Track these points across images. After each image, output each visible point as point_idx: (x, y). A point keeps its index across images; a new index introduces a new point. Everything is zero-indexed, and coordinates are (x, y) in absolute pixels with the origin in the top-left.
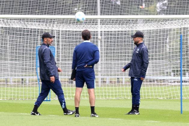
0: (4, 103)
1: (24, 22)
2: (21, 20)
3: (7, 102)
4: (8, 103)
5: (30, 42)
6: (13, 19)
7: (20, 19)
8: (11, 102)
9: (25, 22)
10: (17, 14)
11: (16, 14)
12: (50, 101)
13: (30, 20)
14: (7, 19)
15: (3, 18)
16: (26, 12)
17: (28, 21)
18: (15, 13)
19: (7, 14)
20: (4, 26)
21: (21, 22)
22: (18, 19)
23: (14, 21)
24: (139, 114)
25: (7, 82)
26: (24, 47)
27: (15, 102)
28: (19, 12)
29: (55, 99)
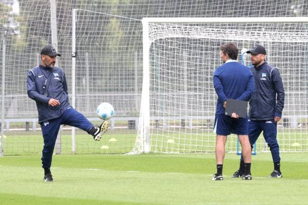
0: (183, 158)
1: (212, 29)
2: (207, 25)
3: (187, 156)
4: (189, 159)
5: (216, 60)
6: (194, 25)
7: (205, 25)
8: (193, 156)
9: (214, 29)
10: (201, 17)
11: (199, 17)
12: (255, 154)
13: (222, 25)
14: (186, 24)
15: (179, 23)
16: (216, 12)
17: (218, 28)
18: (198, 15)
19: (185, 17)
20: (181, 36)
21: (208, 29)
22: (203, 25)
23: (196, 27)
24: (282, 177)
25: (183, 124)
26: (207, 69)
27: (199, 156)
28: (204, 13)
29: (263, 151)
